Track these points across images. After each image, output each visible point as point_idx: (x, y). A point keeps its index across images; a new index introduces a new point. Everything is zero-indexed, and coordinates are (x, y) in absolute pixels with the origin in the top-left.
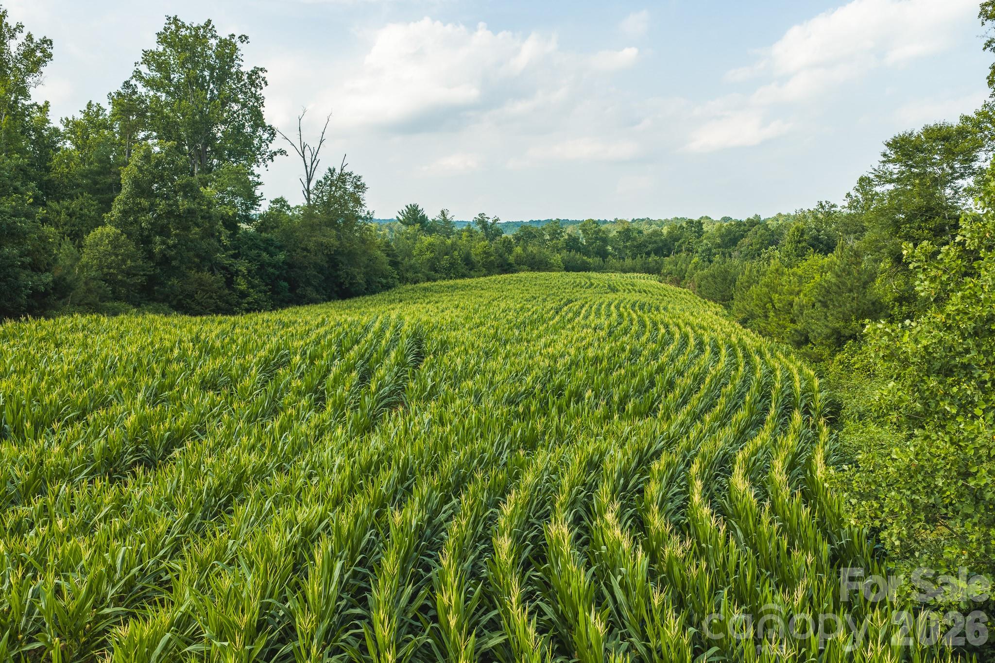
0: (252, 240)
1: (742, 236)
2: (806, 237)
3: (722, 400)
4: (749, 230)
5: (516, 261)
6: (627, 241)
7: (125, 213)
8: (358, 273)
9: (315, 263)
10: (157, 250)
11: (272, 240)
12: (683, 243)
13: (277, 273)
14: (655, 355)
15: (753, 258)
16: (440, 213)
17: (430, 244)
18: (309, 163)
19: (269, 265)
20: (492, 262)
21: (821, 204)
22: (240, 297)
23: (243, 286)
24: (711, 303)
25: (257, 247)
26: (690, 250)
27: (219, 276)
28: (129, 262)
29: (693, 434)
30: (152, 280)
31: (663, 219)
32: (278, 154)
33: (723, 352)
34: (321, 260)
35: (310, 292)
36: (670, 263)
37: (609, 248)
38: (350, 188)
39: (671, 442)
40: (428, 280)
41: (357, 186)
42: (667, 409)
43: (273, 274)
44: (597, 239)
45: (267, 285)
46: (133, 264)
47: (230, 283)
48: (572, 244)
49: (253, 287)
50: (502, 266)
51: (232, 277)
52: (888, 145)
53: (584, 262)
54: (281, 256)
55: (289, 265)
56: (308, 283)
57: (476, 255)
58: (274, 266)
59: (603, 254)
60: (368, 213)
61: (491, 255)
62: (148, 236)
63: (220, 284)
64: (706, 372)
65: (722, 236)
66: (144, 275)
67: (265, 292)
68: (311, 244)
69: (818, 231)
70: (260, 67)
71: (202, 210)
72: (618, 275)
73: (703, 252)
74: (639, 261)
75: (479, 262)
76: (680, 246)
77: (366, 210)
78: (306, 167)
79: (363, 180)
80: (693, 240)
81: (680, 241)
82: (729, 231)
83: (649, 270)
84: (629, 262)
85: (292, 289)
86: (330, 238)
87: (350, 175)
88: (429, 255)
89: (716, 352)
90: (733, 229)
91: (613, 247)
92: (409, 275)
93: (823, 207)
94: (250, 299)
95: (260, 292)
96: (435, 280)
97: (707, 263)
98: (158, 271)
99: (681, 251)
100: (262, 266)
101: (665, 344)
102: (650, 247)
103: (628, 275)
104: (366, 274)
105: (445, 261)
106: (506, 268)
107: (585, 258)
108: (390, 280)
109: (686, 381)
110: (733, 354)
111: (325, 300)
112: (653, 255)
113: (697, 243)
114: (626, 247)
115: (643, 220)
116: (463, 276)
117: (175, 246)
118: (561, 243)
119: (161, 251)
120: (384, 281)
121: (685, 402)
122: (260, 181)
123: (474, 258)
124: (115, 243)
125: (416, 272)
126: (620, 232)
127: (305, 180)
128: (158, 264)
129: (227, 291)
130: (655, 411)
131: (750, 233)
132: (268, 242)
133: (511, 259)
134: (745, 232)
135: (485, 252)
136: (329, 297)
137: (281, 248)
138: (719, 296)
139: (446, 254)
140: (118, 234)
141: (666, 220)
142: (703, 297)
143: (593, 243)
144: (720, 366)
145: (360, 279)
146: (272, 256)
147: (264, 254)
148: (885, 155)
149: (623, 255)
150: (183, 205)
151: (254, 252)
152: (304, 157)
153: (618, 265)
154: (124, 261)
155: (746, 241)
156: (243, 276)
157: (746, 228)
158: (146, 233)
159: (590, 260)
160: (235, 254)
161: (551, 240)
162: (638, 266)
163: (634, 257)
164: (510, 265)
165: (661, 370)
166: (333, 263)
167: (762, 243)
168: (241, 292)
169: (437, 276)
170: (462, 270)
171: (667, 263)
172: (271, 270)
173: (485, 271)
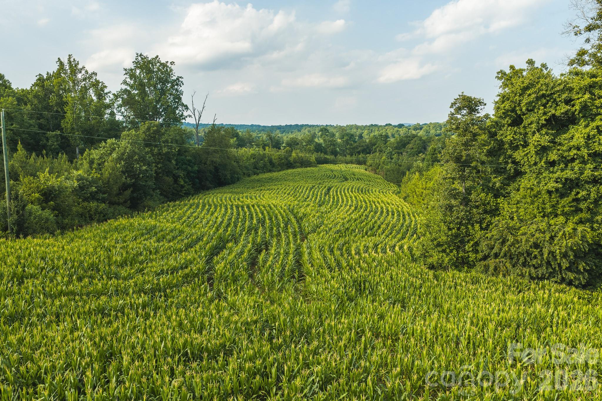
0: (183, 161)
1: (408, 143)
3: (394, 231)
5: (294, 161)
6: (347, 146)
9: (210, 170)
10: (154, 170)
11: (191, 160)
12: (378, 147)
13: (195, 176)
14: (373, 217)
15: (414, 156)
17: (252, 154)
18: (197, 118)
19: (191, 172)
20: (283, 163)
22: (181, 188)
23: (182, 182)
24: (392, 184)
25: (186, 164)
26: (381, 151)
27: (172, 179)
29: (387, 240)
31: (364, 125)
33: (396, 215)
34: (211, 168)
37: (338, 149)
39: (382, 242)
42: (379, 234)
44: (331, 144)
45: (191, 181)
47: (176, 181)
48: (319, 148)
51: (177, 178)
53: (326, 159)
54: (196, 168)
55: (199, 172)
56: (207, 180)
59: (335, 153)
61: (283, 159)
64: (390, 223)
68: (208, 161)
70: (180, 76)
72: (343, 165)
73: (388, 153)
74: (354, 158)
75: (276, 163)
76: (376, 149)
80: (382, 145)
81: (376, 146)
82: (401, 140)
83: (359, 163)
84: (348, 158)
86: (217, 158)
88: (252, 161)
89: (393, 215)
90: (404, 139)
91: (340, 149)
92: (245, 171)
94: (185, 188)
96: (258, 174)
97: (389, 160)
99: (376, 151)
100: (189, 173)
101: (376, 213)
102: (360, 149)
103: (349, 165)
104: (230, 173)
105: (261, 164)
106: (289, 165)
107: (326, 156)
108: (239, 176)
109: (383, 226)
110: (399, 215)
112: (361, 154)
113: (384, 147)
114: (347, 149)
116: (270, 171)
117: (161, 168)
120: (237, 177)
121: (384, 232)
123: (274, 161)
125: (249, 170)
129: (176, 186)
130: (376, 235)
131: (412, 141)
132: (189, 161)
133: (292, 160)
135: (279, 158)
137: (195, 164)
138: (396, 181)
139: (262, 160)
141: (366, 126)
142: (388, 181)
143: (329, 147)
144: (395, 220)
145: (229, 176)
146: (192, 168)
147: (189, 167)
149: (345, 153)
151: (184, 166)
153: (343, 159)
155: (410, 146)
156: (182, 178)
157: (410, 139)
159: (328, 157)
160: (177, 168)
161: (306, 145)
162: (354, 161)
163: (352, 155)
164: (291, 163)
165: (375, 222)
166: (216, 169)
167: (418, 148)
168: (182, 185)
169: (258, 171)
170: (269, 168)
171: (370, 158)
172: (192, 174)
173: (280, 168)
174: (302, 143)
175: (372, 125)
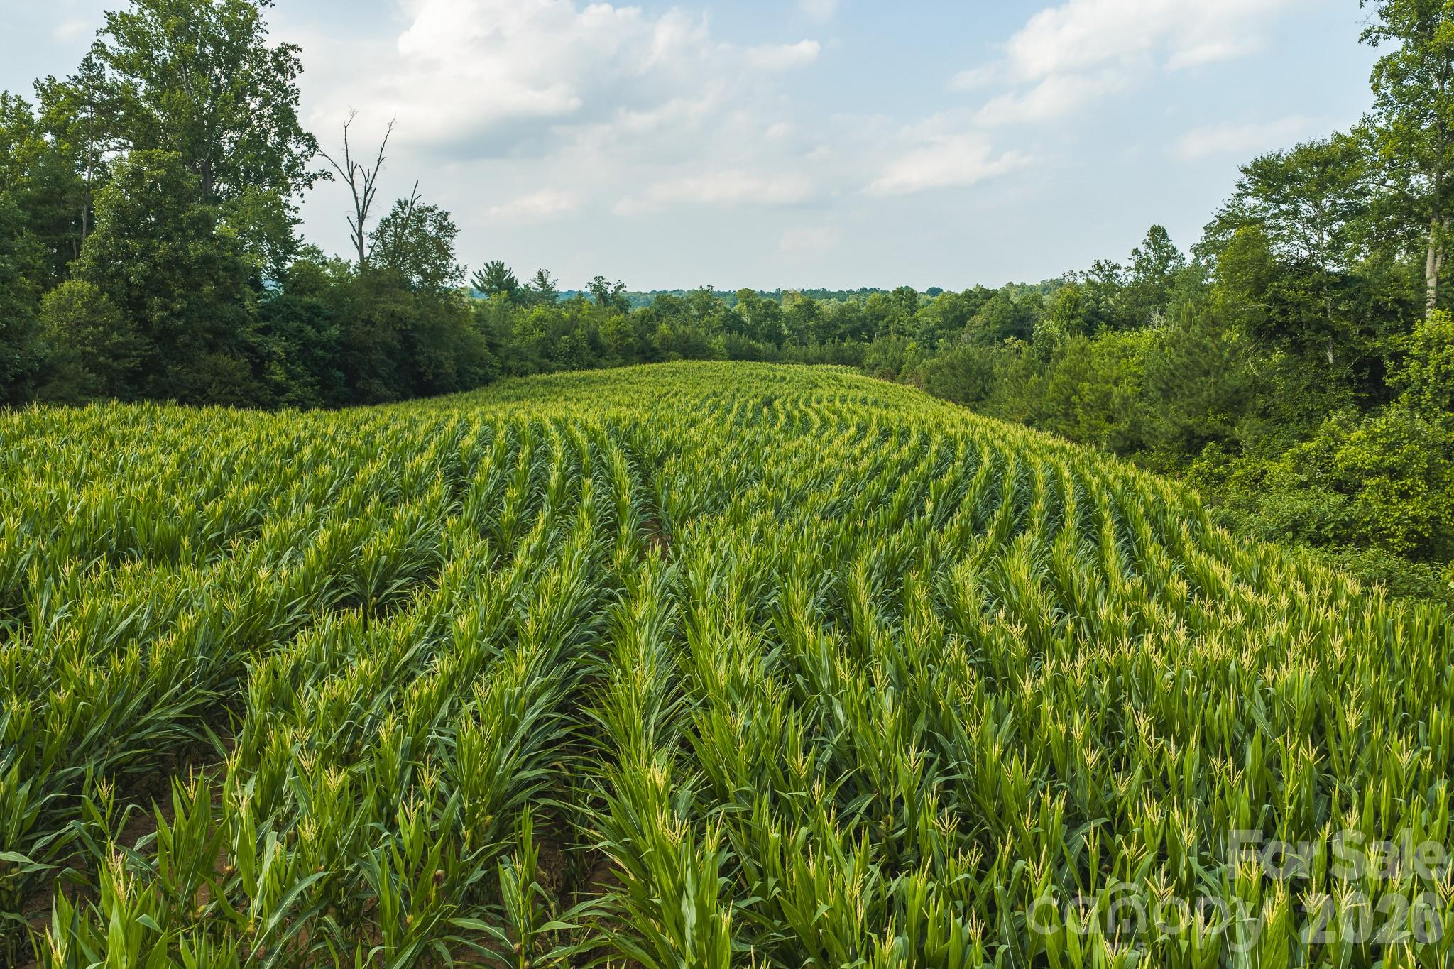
0: (289, 307)
1: (973, 313)
2: (1080, 310)
4: (983, 304)
5: (661, 344)
6: (810, 319)
7: (102, 260)
8: (447, 359)
9: (384, 343)
10: (156, 317)
11: (319, 307)
12: (892, 321)
13: (329, 356)
15: (992, 343)
16: (536, 275)
17: (538, 319)
18: (361, 194)
19: (317, 344)
20: (630, 346)
21: (1099, 264)
22: (275, 393)
23: (280, 376)
25: (298, 318)
26: (901, 332)
27: (243, 361)
28: (115, 335)
30: (150, 365)
32: (320, 178)
34: (391, 337)
35: (377, 386)
36: (876, 350)
37: (785, 328)
38: (431, 230)
40: (541, 371)
41: (441, 228)
43: (323, 358)
44: (767, 315)
45: (312, 376)
46: (121, 339)
47: (259, 371)
48: (732, 323)
49: (293, 379)
50: (643, 352)
51: (263, 362)
52: (1246, 171)
53: (752, 349)
54: (334, 332)
55: (345, 345)
56: (373, 373)
57: (606, 335)
58: (323, 347)
59: (778, 338)
60: (457, 269)
61: (629, 336)
62: (141, 297)
63: (246, 373)
65: (944, 313)
66: (138, 356)
67: (312, 385)
68: (378, 314)
69: (1098, 302)
70: (291, 43)
71: (224, 258)
73: (923, 334)
74: (829, 347)
75: (610, 346)
76: (887, 326)
77: (455, 263)
78: (356, 199)
79: (450, 219)
80: (905, 317)
81: (887, 320)
82: (954, 306)
83: (845, 360)
84: (813, 349)
85: (350, 382)
86: (405, 306)
87: (432, 211)
88: (538, 335)
90: (960, 302)
91: (790, 328)
92: (512, 363)
93: (1101, 268)
94: (291, 396)
95: (305, 385)
96: (552, 371)
97: (929, 350)
98: (158, 350)
99: (887, 333)
100: (307, 346)
102: (843, 327)
103: (815, 367)
104: (457, 360)
105: (563, 343)
106: (649, 355)
107: (753, 343)
108: (489, 370)
111: (398, 400)
112: (848, 339)
113: (909, 322)
114: (808, 328)
115: (816, 291)
116: (590, 366)
117: (182, 313)
118: (716, 319)
119: (162, 319)
120: (481, 372)
122: (297, 216)
123: (605, 341)
124: (91, 305)
125: (522, 360)
126: (799, 306)
127: (355, 219)
128: (158, 340)
129: (255, 384)
131: (983, 308)
132: (313, 310)
133: (656, 343)
134: (978, 306)
135: (619, 332)
136: (403, 395)
137: (331, 320)
138: (960, 395)
139: (565, 333)
140: (95, 293)
141: (850, 292)
142: (937, 396)
143: (761, 321)
145: (449, 367)
146: (319, 332)
147: (309, 328)
148: (1240, 185)
149: (805, 339)
150: (195, 250)
151: (293, 325)
152: (352, 184)
153: (799, 353)
154: (107, 334)
155: (979, 319)
156: (280, 361)
157: (978, 301)
158: (136, 292)
159: (760, 346)
160: (265, 327)
161: (702, 316)
162: (830, 355)
163: (821, 342)
164: (654, 350)
166: (409, 343)
167: (1003, 323)
168: (278, 385)
169: (554, 365)
170: (589, 357)
171: (871, 351)
172: (319, 352)
173: (620, 359)
174: (688, 309)
175: (864, 290)
